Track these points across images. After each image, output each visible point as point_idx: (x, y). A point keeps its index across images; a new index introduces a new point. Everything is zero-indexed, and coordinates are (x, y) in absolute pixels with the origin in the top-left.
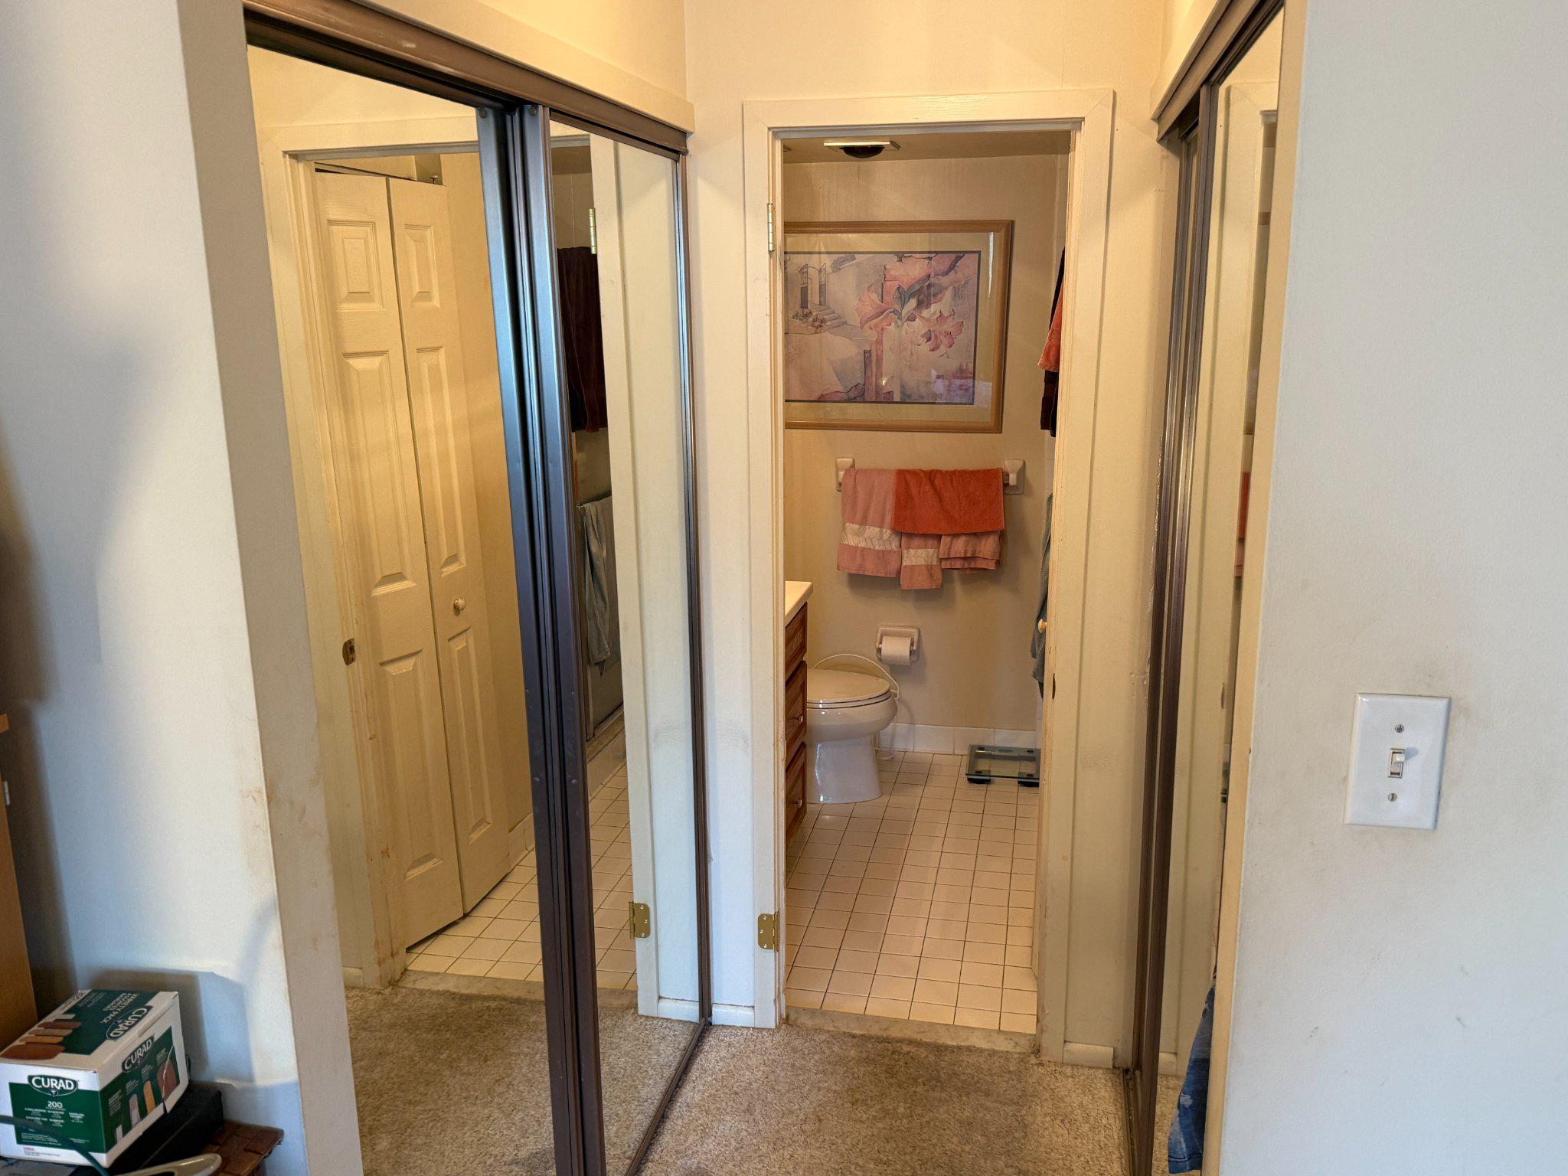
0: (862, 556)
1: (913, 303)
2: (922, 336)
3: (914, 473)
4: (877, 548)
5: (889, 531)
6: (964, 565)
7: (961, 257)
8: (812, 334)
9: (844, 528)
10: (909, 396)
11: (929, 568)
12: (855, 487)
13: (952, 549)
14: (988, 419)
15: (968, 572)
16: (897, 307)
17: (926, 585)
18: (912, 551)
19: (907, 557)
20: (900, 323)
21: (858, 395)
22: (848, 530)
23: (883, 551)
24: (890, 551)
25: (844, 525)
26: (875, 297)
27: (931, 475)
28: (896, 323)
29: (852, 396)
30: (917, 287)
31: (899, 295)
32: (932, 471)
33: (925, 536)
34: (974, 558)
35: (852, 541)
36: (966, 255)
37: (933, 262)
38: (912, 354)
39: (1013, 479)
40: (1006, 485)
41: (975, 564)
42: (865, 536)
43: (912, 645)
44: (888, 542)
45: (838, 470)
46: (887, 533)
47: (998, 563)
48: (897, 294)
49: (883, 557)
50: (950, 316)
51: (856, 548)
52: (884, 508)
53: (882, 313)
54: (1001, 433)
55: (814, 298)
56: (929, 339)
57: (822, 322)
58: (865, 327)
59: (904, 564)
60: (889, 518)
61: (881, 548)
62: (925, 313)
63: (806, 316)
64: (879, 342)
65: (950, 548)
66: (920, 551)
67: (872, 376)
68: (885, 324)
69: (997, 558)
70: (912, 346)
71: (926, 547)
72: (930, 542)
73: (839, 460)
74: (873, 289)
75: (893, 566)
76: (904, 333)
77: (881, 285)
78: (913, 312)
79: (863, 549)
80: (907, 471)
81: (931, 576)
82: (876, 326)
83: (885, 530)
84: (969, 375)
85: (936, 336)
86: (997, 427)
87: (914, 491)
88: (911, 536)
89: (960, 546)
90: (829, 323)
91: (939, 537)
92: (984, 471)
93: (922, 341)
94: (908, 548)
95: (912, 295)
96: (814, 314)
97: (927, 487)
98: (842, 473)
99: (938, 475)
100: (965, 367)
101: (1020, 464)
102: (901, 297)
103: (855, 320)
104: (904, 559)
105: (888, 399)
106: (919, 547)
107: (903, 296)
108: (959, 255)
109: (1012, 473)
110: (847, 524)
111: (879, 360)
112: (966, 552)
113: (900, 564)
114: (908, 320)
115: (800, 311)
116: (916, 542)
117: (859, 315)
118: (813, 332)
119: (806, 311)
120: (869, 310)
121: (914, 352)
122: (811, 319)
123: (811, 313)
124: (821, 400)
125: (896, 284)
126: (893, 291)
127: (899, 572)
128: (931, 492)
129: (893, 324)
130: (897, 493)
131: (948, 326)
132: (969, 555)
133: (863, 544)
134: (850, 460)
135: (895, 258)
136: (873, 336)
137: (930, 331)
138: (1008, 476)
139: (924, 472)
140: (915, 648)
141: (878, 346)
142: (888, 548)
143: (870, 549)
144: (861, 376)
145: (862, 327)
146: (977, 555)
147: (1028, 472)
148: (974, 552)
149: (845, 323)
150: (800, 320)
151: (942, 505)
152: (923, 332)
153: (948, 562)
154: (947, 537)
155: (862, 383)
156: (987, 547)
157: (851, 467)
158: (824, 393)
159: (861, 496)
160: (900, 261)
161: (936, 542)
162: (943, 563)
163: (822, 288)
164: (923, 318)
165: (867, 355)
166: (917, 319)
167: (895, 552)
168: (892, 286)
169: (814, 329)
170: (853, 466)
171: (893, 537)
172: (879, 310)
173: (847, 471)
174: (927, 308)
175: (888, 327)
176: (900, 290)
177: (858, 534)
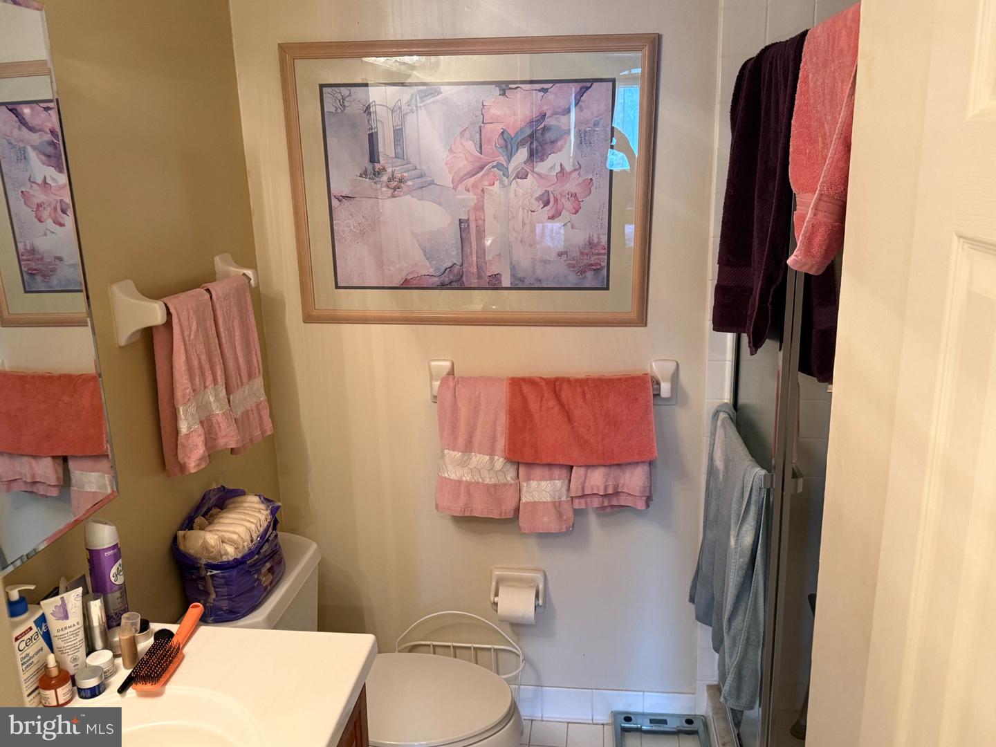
0: (469, 492)
1: (523, 153)
2: (538, 199)
3: (531, 382)
4: (487, 481)
5: (502, 459)
6: (603, 502)
7: (588, 88)
8: (389, 198)
9: (443, 456)
10: (522, 280)
11: (557, 505)
12: (455, 403)
13: (587, 484)
14: (628, 306)
15: (609, 510)
16: (503, 160)
17: (553, 527)
18: (534, 484)
19: (527, 491)
20: (506, 181)
21: (454, 281)
22: (447, 460)
23: (495, 485)
24: (504, 485)
25: (442, 451)
26: (471, 146)
27: (555, 385)
28: (501, 182)
29: (447, 280)
30: (528, 132)
31: (503, 143)
32: (556, 379)
33: (550, 465)
34: (617, 493)
35: (453, 473)
36: (596, 85)
37: (550, 96)
38: (524, 224)
39: (665, 388)
40: (657, 395)
41: (618, 500)
42: (470, 466)
43: (537, 597)
44: (500, 473)
45: (432, 378)
46: (499, 462)
47: (649, 500)
48: (501, 141)
49: (496, 493)
50: (575, 170)
51: (460, 482)
52: (495, 431)
53: (482, 168)
54: (646, 325)
55: (386, 147)
56: (547, 203)
57: (400, 181)
58: (459, 188)
59: (524, 500)
60: (501, 443)
61: (493, 481)
62: (541, 167)
63: (377, 174)
64: (479, 208)
65: (584, 482)
66: (543, 483)
67: (471, 254)
68: (486, 183)
69: (647, 494)
70: (523, 212)
71: (551, 479)
72: (557, 472)
73: (433, 363)
74: (467, 134)
75: (510, 504)
76: (512, 195)
77: (478, 129)
78: (524, 166)
79: (469, 484)
80: (523, 380)
81: (560, 515)
82: (475, 186)
83: (496, 458)
84: (603, 251)
85: (556, 200)
86: (642, 320)
87: (533, 406)
88: (530, 465)
89: (597, 479)
90: (410, 183)
91: (571, 467)
92: (626, 380)
93: (537, 205)
94: (528, 479)
95: (522, 143)
96: (389, 170)
97: (552, 403)
98: (437, 383)
99: (565, 386)
100: (596, 240)
101: (671, 367)
102: (506, 147)
103: (446, 179)
104: (523, 493)
105: (494, 284)
106: (543, 479)
107: (509, 144)
108: (585, 85)
109: (664, 381)
110: (446, 451)
111: (481, 234)
112: (606, 488)
113: (517, 500)
114: (517, 177)
115: (369, 166)
116: (538, 471)
117: (450, 172)
118: (390, 195)
119: (377, 166)
120: (464, 165)
121: (526, 222)
122: (385, 178)
123: (384, 169)
124: (406, 285)
125: (499, 128)
126: (496, 137)
127: (517, 510)
128: (556, 410)
129: (497, 183)
130: (510, 410)
131: (572, 186)
132: (610, 491)
133: (467, 478)
134: (447, 364)
135: (497, 91)
136: (471, 198)
137: (547, 192)
138: (658, 383)
139: (547, 381)
140: (541, 602)
141: (478, 213)
142: (502, 480)
143: (478, 483)
144: (457, 254)
145: (455, 188)
146: (619, 490)
147: (683, 377)
148: (616, 487)
149: (432, 183)
150: (369, 178)
151: (572, 428)
152: (538, 194)
153: (583, 501)
154: (579, 468)
155: (459, 263)
156: (634, 479)
157: (448, 374)
158: (409, 277)
159: (464, 413)
160: (504, 94)
161: (564, 472)
162: (576, 501)
163: (398, 134)
164: (539, 174)
165: (463, 225)
166: (529, 176)
167: (511, 484)
168: (493, 130)
169: (390, 191)
170: (452, 372)
171: (508, 466)
172: (478, 164)
173: (444, 381)
174: (542, 160)
175: (489, 187)
176: (505, 135)
177: (462, 464)
